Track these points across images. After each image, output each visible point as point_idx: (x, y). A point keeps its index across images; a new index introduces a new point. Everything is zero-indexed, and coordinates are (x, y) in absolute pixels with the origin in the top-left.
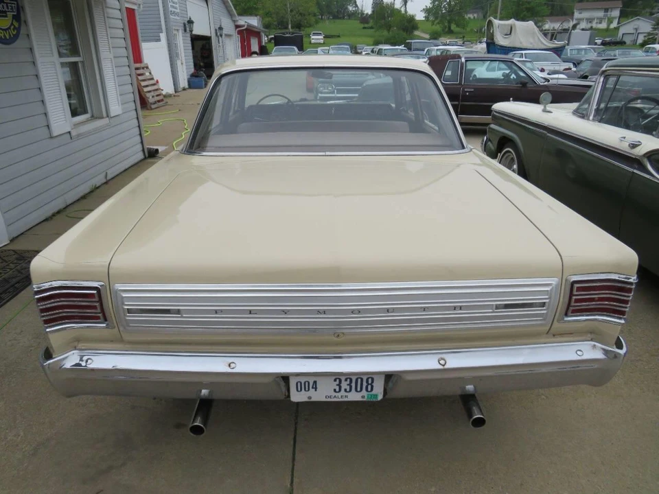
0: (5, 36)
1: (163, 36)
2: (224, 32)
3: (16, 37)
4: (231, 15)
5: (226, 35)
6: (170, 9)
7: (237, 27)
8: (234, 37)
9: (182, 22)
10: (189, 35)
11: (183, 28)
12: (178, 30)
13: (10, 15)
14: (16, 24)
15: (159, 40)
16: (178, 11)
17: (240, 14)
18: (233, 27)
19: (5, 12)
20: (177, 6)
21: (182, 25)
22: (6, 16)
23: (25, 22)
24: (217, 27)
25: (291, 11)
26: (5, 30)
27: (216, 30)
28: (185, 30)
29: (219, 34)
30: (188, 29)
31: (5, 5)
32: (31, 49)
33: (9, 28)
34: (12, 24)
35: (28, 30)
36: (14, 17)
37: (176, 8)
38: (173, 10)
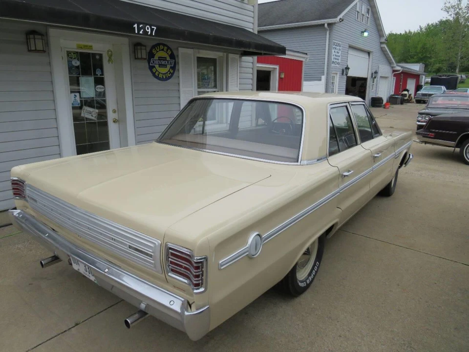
0: (163, 77)
1: (324, 78)
2: (379, 75)
3: (170, 78)
4: (390, 63)
5: (381, 77)
6: (333, 60)
7: (394, 71)
8: (390, 79)
9: (342, 68)
10: (345, 77)
11: (341, 72)
12: (337, 74)
13: (169, 66)
14: (172, 71)
15: (320, 80)
16: (339, 61)
17: (399, 62)
18: (391, 71)
19: (166, 65)
20: (340, 58)
21: (341, 70)
22: (166, 67)
23: (178, 70)
24: (374, 71)
25: (462, 58)
26: (164, 74)
27: (372, 74)
28: (343, 74)
29: (374, 76)
30: (345, 73)
31: (167, 62)
32: (179, 84)
33: (167, 73)
34: (169, 71)
35: (179, 74)
36: (171, 67)
37: (338, 60)
38: (335, 60)
